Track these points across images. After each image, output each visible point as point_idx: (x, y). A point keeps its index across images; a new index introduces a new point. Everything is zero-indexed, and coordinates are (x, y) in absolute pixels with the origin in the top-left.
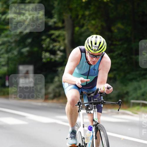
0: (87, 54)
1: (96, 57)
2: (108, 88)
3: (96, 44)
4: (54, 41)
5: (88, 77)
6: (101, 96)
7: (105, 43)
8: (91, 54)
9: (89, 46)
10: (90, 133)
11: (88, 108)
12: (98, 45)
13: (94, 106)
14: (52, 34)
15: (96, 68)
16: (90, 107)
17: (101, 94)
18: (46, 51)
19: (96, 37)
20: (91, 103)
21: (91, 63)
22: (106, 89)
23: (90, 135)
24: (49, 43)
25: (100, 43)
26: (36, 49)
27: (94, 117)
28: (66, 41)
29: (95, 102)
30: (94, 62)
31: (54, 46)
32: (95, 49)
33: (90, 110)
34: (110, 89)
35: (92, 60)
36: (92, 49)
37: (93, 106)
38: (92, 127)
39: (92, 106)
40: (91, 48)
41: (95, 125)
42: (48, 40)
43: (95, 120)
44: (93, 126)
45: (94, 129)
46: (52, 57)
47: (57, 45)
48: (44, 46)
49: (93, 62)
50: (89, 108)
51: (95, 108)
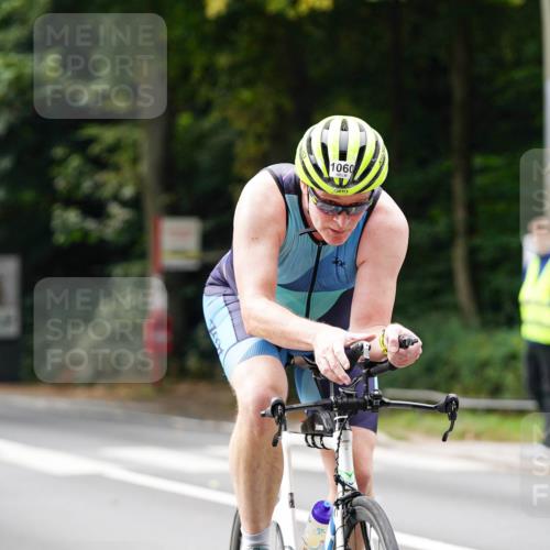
0: (305, 198)
1: (348, 213)
2: (403, 344)
3: (343, 156)
4: (99, 164)
5: (310, 295)
6: (370, 375)
7: (384, 152)
8: (324, 201)
9: (316, 167)
10: (321, 531)
11: (313, 427)
12: (351, 159)
13: (341, 420)
14: (91, 141)
15: (346, 257)
16: (321, 423)
17: (372, 370)
18: (69, 201)
19: (344, 128)
20: (328, 407)
21: (324, 236)
22: (393, 349)
23: (323, 542)
24: (81, 174)
25: (362, 150)
26: (28, 196)
27: (339, 468)
28: (145, 168)
29: (345, 400)
30: (338, 233)
31: (98, 186)
32: (341, 180)
33: (321, 435)
34: (411, 347)
35: (326, 225)
36: (329, 180)
37: (337, 418)
38: (327, 509)
39: (332, 418)
40: (326, 175)
41: (343, 500)
42: (75, 162)
43: (344, 478)
44: (337, 504)
45: (337, 517)
46: (91, 224)
47: (109, 180)
48: (61, 184)
49: (331, 233)
50: (319, 428)
51: (343, 428)
